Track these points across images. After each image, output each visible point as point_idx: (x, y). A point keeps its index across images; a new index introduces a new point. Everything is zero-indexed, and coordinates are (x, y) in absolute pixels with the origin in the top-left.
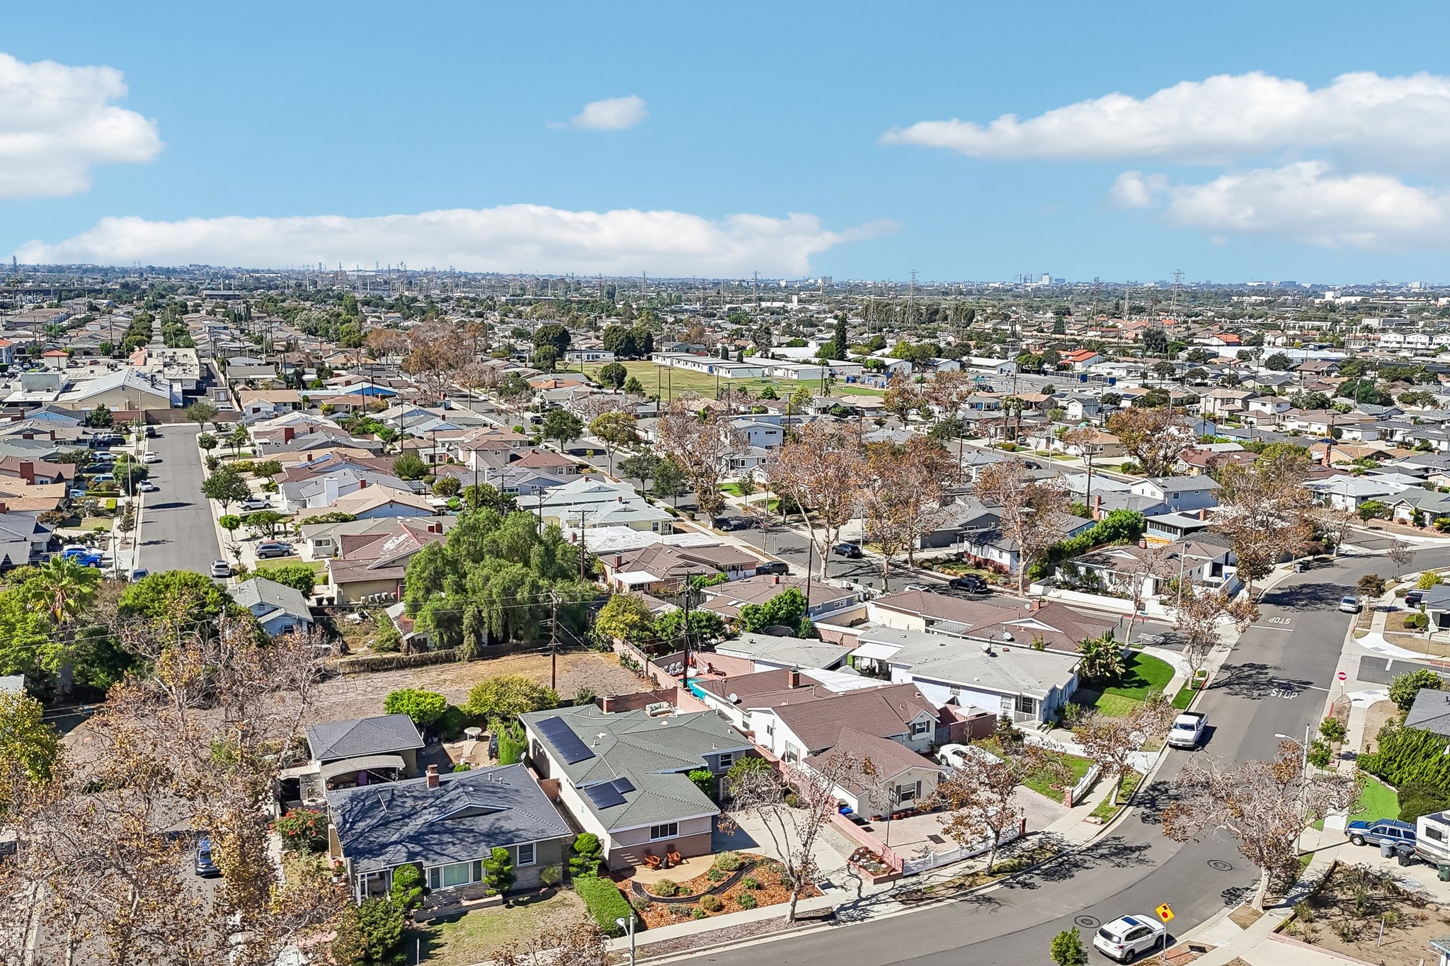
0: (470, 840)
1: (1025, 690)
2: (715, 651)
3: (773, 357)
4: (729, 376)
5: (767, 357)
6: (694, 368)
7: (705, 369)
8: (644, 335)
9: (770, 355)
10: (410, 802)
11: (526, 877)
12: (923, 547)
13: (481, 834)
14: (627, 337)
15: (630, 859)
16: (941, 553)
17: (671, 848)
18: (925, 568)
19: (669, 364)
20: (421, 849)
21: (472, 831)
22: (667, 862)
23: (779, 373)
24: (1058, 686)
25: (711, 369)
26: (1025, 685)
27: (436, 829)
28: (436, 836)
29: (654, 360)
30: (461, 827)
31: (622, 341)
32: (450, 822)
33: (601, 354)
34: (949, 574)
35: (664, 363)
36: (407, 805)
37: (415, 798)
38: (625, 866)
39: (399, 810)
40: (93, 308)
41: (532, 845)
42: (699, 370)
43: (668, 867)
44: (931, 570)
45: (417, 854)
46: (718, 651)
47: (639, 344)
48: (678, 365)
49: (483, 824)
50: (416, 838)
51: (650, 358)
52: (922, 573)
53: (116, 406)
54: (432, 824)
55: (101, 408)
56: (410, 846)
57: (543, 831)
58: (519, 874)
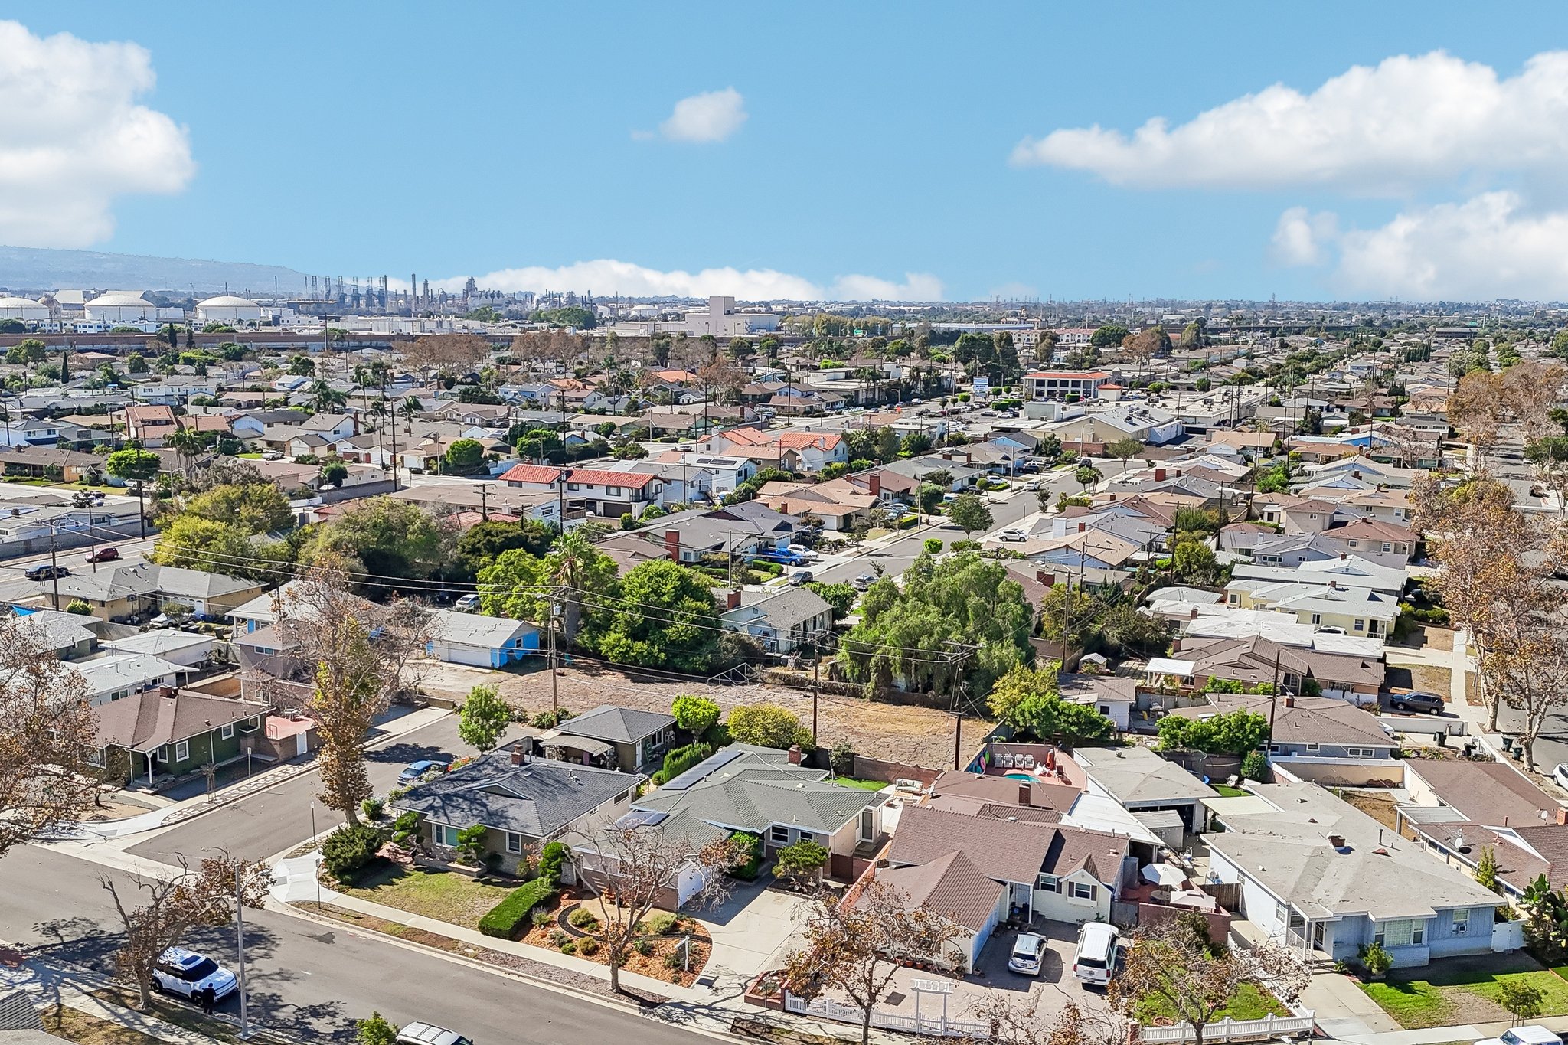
0: (476, 812)
2: (1071, 755)
10: (489, 770)
11: (508, 861)
13: (487, 810)
15: (600, 885)
20: (439, 805)
21: (485, 805)
24: (1370, 916)
26: (1317, 896)
27: (468, 794)
28: (461, 800)
30: (484, 800)
32: (482, 793)
36: (485, 772)
41: (519, 837)
45: (433, 808)
46: (1075, 754)
50: (446, 797)
56: (437, 800)
57: (529, 828)
58: (504, 858)
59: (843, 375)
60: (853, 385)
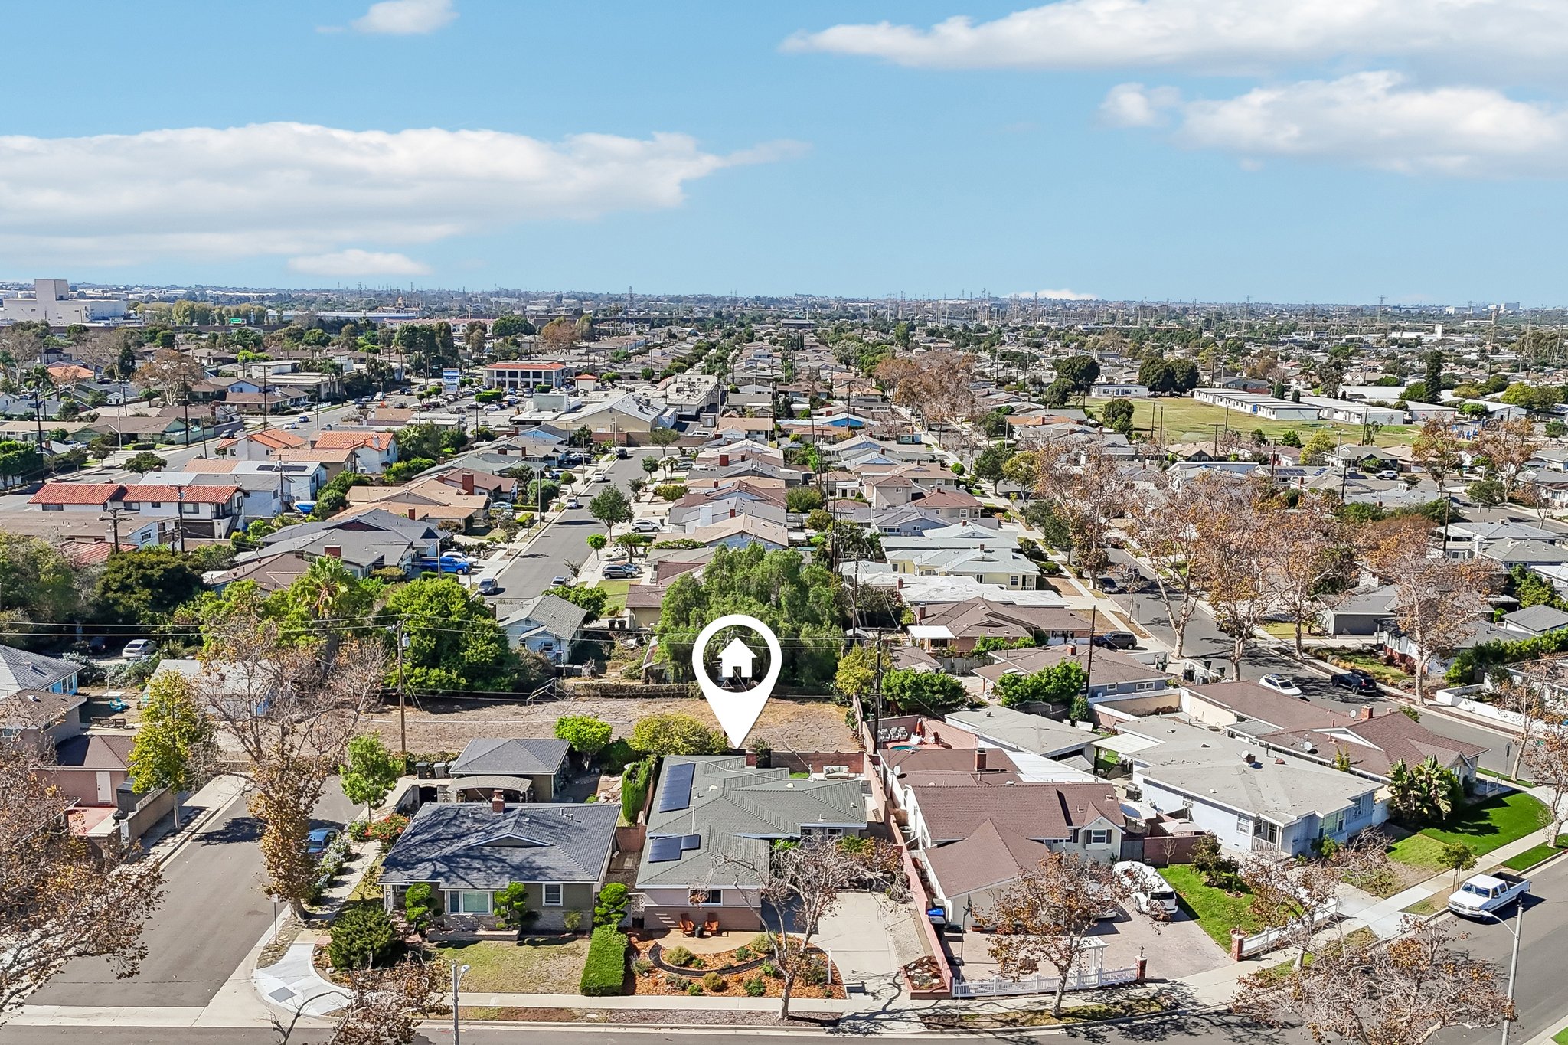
0: (497, 870)
1: (1267, 812)
2: (944, 720)
3: (1344, 397)
4: (1273, 417)
5: (1336, 398)
6: (1237, 407)
7: (1249, 409)
8: (1186, 369)
9: (1340, 395)
10: (468, 823)
11: (550, 916)
12: (1338, 632)
13: (510, 866)
14: (1167, 370)
15: (667, 921)
16: (1353, 642)
17: (712, 916)
18: (1319, 658)
19: (1211, 402)
20: (446, 869)
21: (504, 861)
22: (703, 930)
23: (1339, 416)
24: (1318, 814)
25: (1255, 409)
26: (1272, 806)
27: (471, 853)
28: (468, 860)
29: (1197, 398)
30: (497, 855)
31: (1160, 374)
32: (488, 848)
33: (1133, 389)
34: (1344, 668)
35: (1206, 400)
36: (465, 826)
37: (476, 820)
38: (661, 927)
39: (453, 829)
40: (672, 336)
41: (559, 886)
42: (1242, 409)
43: (701, 936)
44: (1325, 661)
45: (440, 874)
46: (948, 721)
47: (1180, 378)
48: (1220, 404)
49: (517, 856)
50: (446, 860)
51: (1192, 395)
52: (1309, 663)
53: (600, 428)
54: (472, 848)
55: (583, 429)
56: (439, 865)
57: (571, 874)
58: (544, 913)
59: (289, 368)
60: (311, 379)
